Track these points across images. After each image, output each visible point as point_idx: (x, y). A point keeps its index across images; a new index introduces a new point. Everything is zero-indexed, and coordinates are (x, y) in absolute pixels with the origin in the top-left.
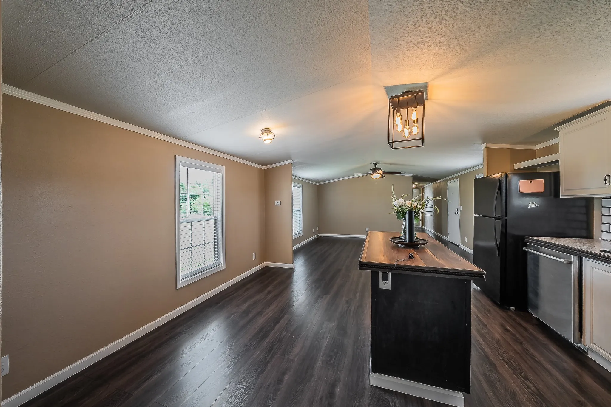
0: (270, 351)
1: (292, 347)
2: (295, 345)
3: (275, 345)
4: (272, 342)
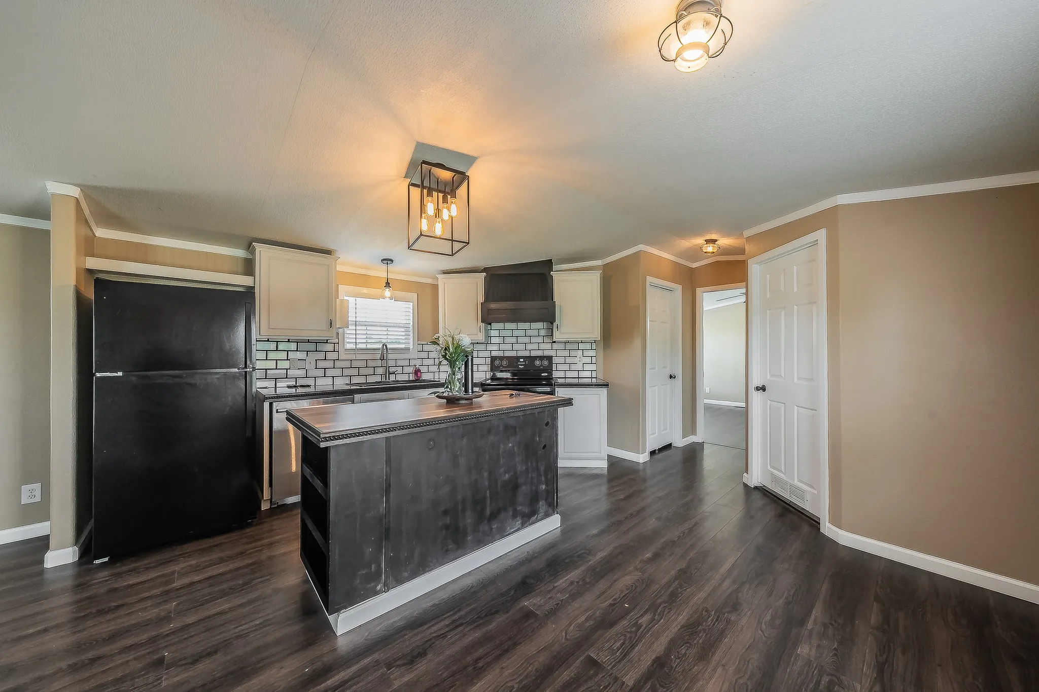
0: (673, 596)
1: (634, 588)
2: (627, 589)
3: (664, 602)
4: (670, 609)
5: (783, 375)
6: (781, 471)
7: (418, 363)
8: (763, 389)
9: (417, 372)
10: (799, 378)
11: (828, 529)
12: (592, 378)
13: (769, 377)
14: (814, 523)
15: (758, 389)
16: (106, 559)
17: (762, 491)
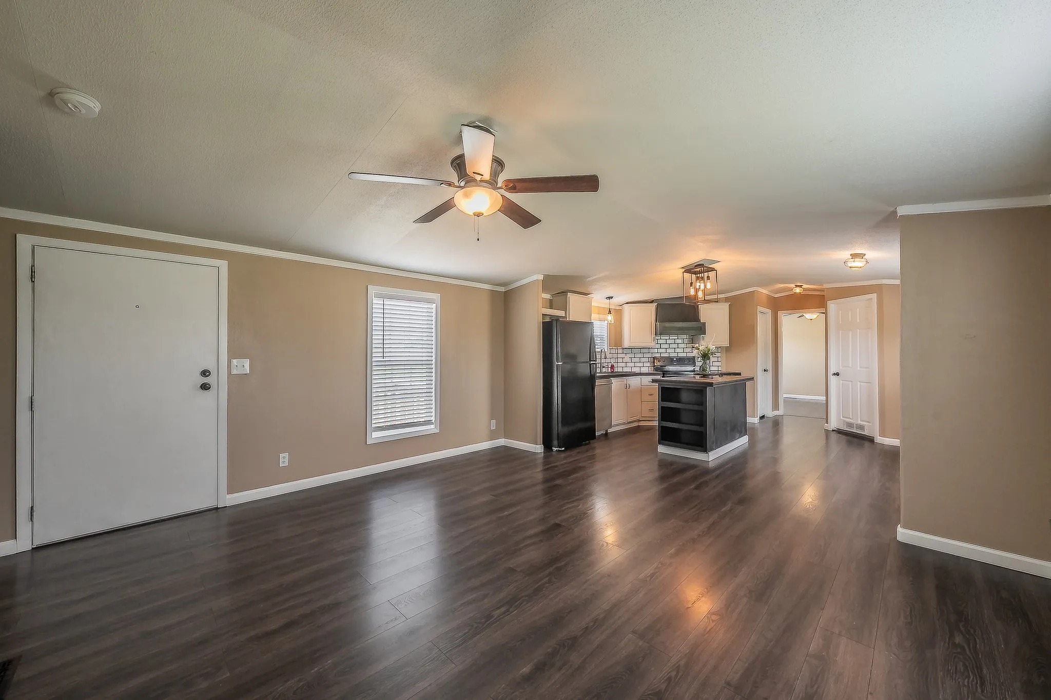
5: (850, 365)
6: (851, 419)
7: (613, 361)
8: (837, 374)
9: (612, 367)
10: (860, 367)
11: (879, 439)
12: (718, 371)
13: (841, 368)
14: (871, 440)
15: (834, 374)
16: (563, 449)
17: (839, 432)
